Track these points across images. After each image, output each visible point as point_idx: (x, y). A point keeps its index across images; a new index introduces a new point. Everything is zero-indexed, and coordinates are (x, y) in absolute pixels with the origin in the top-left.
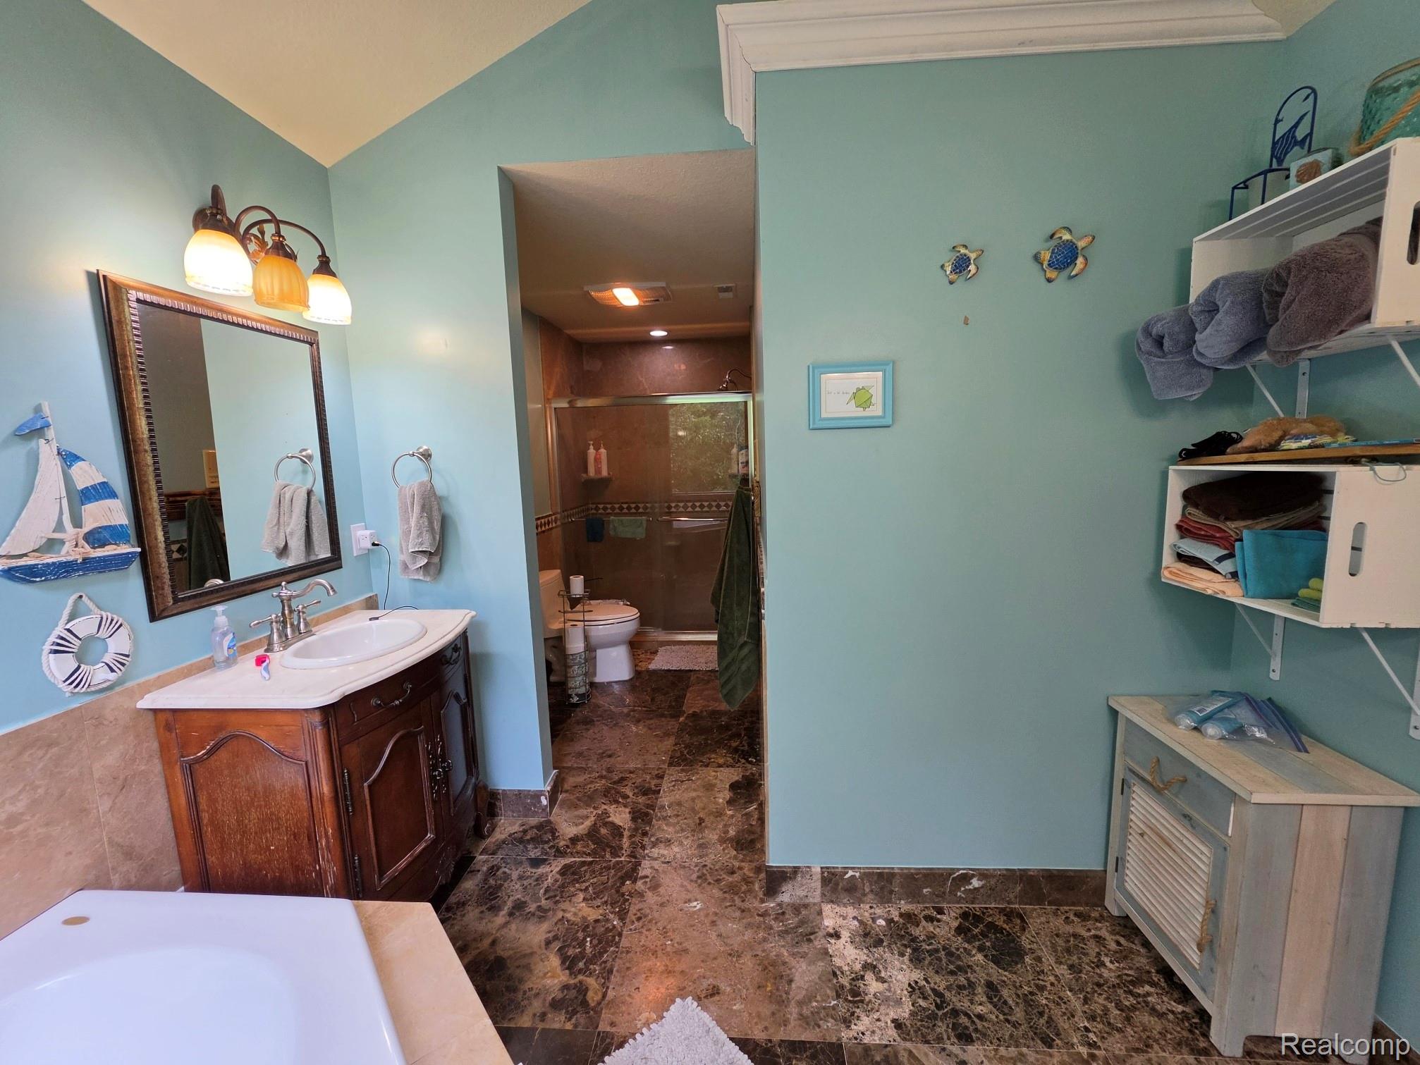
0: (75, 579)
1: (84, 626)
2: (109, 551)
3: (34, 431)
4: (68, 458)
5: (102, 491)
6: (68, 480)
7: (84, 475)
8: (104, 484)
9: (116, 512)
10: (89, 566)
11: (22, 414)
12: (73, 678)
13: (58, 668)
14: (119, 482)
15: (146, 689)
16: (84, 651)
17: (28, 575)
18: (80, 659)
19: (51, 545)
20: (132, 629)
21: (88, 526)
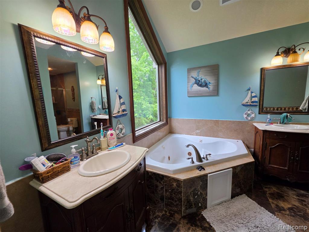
0: (249, 107)
1: (249, 112)
2: (254, 104)
3: (249, 90)
4: (252, 92)
5: (255, 97)
6: (251, 95)
7: (253, 95)
8: (255, 96)
9: (256, 99)
10: (250, 105)
11: (248, 88)
12: (246, 118)
13: (245, 116)
14: (258, 95)
15: (255, 122)
16: (248, 115)
17: (244, 105)
18: (248, 116)
19: (247, 102)
20: (255, 114)
21: (252, 100)
